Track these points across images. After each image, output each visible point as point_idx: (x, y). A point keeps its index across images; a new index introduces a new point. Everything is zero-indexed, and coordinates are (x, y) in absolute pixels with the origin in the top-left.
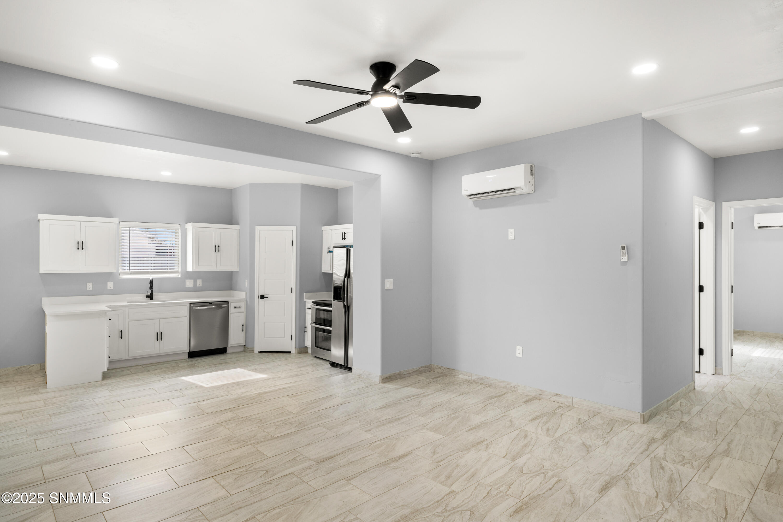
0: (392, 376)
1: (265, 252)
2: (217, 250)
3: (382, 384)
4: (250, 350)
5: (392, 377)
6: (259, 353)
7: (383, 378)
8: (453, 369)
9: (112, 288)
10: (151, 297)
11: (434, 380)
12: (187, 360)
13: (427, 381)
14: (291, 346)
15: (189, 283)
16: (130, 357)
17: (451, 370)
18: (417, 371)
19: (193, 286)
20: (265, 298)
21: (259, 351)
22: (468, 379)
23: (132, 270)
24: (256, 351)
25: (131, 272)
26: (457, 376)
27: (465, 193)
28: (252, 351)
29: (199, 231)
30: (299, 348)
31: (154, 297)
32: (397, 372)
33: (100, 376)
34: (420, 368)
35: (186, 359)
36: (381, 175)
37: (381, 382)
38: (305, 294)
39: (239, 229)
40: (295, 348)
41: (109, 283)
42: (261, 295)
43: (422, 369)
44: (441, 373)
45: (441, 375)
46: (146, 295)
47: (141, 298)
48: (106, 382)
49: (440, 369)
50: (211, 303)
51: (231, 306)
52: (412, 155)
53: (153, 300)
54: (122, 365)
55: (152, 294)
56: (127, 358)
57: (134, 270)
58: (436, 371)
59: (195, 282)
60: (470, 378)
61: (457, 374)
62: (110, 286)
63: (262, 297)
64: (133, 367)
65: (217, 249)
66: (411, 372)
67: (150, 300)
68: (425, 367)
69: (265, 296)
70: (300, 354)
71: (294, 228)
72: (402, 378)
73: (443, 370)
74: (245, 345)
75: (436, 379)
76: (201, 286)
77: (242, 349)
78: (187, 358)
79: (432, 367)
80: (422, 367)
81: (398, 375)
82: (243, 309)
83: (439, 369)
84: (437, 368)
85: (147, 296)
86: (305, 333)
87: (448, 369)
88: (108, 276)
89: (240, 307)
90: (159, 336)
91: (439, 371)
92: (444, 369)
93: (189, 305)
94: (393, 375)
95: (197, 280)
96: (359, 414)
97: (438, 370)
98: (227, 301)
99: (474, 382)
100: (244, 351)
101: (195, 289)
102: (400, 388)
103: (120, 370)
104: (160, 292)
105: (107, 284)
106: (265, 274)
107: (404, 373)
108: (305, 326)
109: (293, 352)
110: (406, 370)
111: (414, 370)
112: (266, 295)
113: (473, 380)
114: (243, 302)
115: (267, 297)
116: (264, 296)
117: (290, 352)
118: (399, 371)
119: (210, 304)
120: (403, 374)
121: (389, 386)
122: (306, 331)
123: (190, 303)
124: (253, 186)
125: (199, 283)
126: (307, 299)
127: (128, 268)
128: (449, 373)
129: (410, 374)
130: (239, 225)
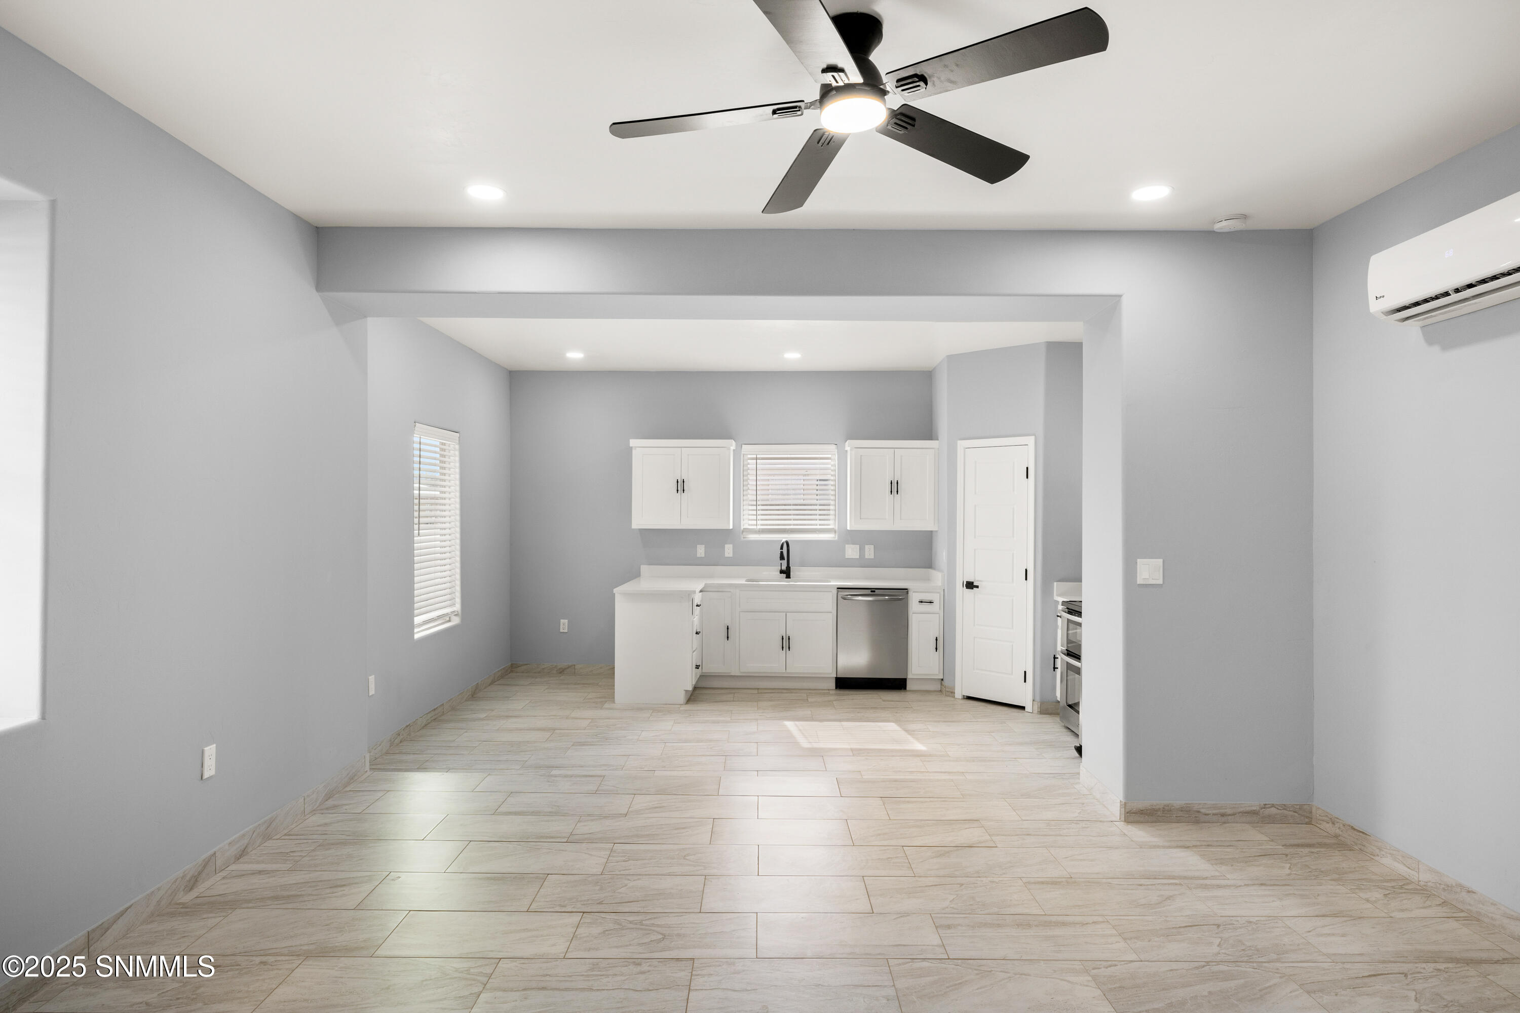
0: (1159, 809)
1: (975, 493)
2: (895, 490)
3: (1122, 825)
4: (947, 690)
5: (1159, 813)
6: (964, 698)
7: (1127, 810)
8: (1366, 834)
9: (731, 555)
10: (787, 573)
11: (1288, 851)
12: (834, 692)
13: (1263, 847)
14: (1024, 695)
15: (852, 552)
16: (741, 672)
17: (1361, 834)
18: (1254, 813)
19: (858, 557)
20: (974, 588)
21: (964, 696)
22: (1408, 877)
23: (762, 525)
24: (958, 694)
25: (760, 529)
26: (1376, 858)
27: (1375, 307)
28: (952, 693)
29: (861, 456)
30: (1042, 703)
31: (792, 574)
32: (1178, 803)
33: (682, 698)
34: (1265, 806)
35: (832, 690)
36: (1120, 296)
37: (1123, 819)
38: (1055, 583)
39: (938, 447)
40: (1033, 701)
41: (727, 546)
42: (967, 582)
43: (1273, 811)
44: (1336, 836)
45: (1333, 841)
46: (780, 569)
47: (772, 572)
48: (688, 707)
49: (1333, 823)
50: (874, 591)
51: (914, 599)
52: (1218, 227)
53: (790, 578)
54: (726, 684)
55: (788, 567)
56: (738, 674)
57: (767, 525)
58: (1322, 827)
59: (862, 550)
60: (1413, 875)
61: (1377, 851)
62: (729, 551)
63: (970, 585)
64: (745, 691)
65: (895, 487)
66: (1229, 811)
67: (786, 578)
68: (1285, 807)
69: (974, 584)
70: (1041, 716)
71: (1031, 440)
72: (1197, 822)
73: (1339, 828)
74: (942, 680)
75: (1299, 850)
76: (872, 557)
77: (937, 687)
78: (835, 688)
79: (1311, 812)
80: (1273, 806)
81: (1182, 811)
82: (936, 607)
83: (1330, 824)
84: (1323, 818)
85: (782, 572)
86: (1054, 671)
87: (1355, 829)
88: (723, 536)
89: (931, 602)
90: (786, 643)
91: (1328, 827)
92: (1342, 826)
93: (835, 591)
94: (1164, 808)
95: (866, 546)
96: (977, 880)
97: (1328, 825)
98: (907, 589)
99: (1426, 890)
100: (940, 691)
101: (863, 563)
102: (1158, 847)
103: (723, 691)
104: (803, 564)
105: (724, 547)
106: (975, 537)
107: (1203, 811)
108: (1055, 656)
109: (1029, 708)
110: (1213, 802)
111: (1242, 810)
112: (978, 581)
113: (1422, 883)
114: (938, 593)
115: (977, 587)
116: (973, 582)
117: (1023, 708)
118: (1184, 802)
119: (872, 591)
120: (1199, 812)
121: (1139, 834)
122: (1056, 667)
123: (838, 588)
124: (954, 359)
125: (869, 552)
126: (1058, 595)
127: (755, 522)
128: (1356, 844)
129: (1223, 817)
130: (938, 440)
